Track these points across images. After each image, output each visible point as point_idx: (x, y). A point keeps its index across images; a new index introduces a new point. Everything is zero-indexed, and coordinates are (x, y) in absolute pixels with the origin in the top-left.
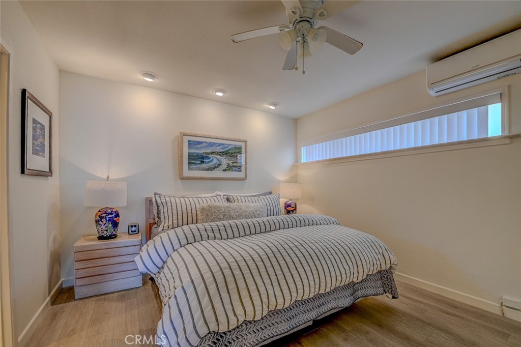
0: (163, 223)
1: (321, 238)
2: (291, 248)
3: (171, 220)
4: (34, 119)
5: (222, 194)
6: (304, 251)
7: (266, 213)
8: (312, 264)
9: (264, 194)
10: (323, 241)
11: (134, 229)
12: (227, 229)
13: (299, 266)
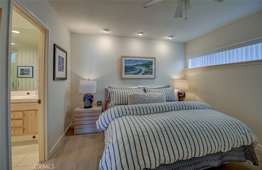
0: (111, 102)
1: (198, 119)
2: (177, 126)
3: (115, 101)
4: (59, 56)
5: (141, 87)
6: (185, 128)
7: (166, 99)
8: (190, 138)
9: (165, 87)
10: (199, 122)
11: (99, 103)
12: (140, 110)
13: (181, 138)
